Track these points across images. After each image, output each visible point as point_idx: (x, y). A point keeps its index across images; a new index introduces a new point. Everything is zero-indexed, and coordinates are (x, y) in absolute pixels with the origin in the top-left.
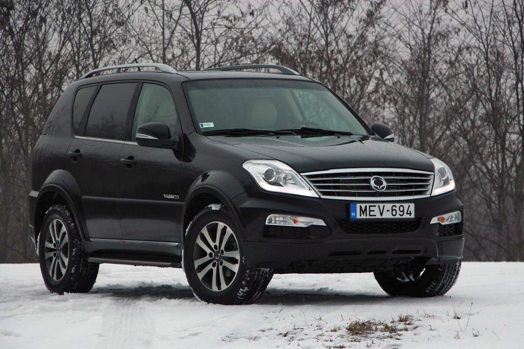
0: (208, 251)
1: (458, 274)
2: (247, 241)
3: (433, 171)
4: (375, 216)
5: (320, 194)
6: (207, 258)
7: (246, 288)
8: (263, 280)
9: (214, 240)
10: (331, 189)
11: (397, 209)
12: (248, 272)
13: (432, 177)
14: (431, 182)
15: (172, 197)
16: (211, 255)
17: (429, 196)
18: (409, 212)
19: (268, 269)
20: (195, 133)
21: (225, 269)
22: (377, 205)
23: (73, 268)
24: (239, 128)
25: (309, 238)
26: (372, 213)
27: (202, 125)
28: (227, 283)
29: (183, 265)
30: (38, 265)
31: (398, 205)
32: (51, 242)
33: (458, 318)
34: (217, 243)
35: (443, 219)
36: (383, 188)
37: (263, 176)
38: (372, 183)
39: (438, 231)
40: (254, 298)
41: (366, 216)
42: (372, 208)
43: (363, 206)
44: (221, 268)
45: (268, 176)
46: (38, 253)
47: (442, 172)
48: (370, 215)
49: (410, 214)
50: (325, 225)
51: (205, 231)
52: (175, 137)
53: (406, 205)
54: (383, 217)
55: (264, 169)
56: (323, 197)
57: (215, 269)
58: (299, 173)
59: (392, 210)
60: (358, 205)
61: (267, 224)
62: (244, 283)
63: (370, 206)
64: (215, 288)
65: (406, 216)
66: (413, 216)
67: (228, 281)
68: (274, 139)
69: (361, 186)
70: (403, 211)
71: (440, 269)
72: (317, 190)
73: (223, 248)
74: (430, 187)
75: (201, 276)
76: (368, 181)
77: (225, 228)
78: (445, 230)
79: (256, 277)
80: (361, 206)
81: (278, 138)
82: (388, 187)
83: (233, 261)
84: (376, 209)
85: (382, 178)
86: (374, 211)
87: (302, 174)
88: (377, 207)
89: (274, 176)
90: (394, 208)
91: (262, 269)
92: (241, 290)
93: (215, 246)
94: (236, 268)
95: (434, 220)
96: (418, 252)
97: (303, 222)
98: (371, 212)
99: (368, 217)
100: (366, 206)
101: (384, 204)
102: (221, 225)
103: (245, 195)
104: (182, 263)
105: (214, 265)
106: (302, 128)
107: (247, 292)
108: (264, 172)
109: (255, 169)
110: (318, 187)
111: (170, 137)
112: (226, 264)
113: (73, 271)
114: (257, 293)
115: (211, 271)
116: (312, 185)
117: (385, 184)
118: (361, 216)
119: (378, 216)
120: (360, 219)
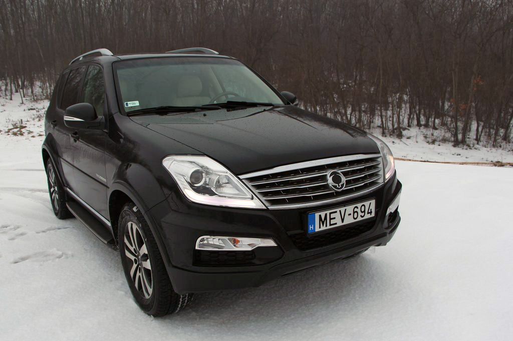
4: (336, 224)
5: (267, 204)
11: (359, 210)
13: (380, 160)
14: (381, 166)
17: (383, 184)
18: (370, 211)
22: (338, 210)
26: (333, 222)
27: (127, 104)
31: (359, 206)
36: (342, 185)
37: (188, 181)
39: (388, 221)
41: (326, 226)
42: (332, 216)
43: (323, 214)
45: (195, 179)
48: (330, 225)
49: (371, 213)
50: (276, 245)
53: (367, 204)
54: (345, 223)
55: (190, 170)
56: (271, 208)
58: (237, 174)
59: (354, 212)
60: (317, 215)
61: (197, 248)
63: (330, 213)
65: (367, 216)
66: (373, 214)
70: (364, 211)
72: (263, 199)
76: (324, 178)
80: (320, 216)
81: (205, 115)
82: (348, 182)
84: (337, 216)
85: (340, 173)
86: (334, 218)
87: (241, 177)
88: (338, 212)
89: (203, 178)
90: (356, 210)
95: (388, 211)
97: (246, 244)
98: (331, 221)
99: (329, 227)
100: (326, 214)
101: (345, 207)
106: (228, 102)
108: (189, 174)
109: (178, 168)
110: (265, 194)
111: (96, 117)
116: (256, 191)
117: (344, 179)
118: (320, 228)
119: (340, 224)
120: (318, 232)
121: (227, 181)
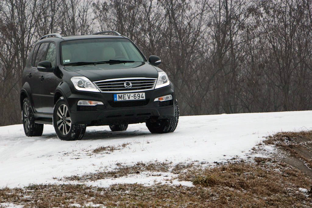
0: (61, 117)
1: (177, 122)
2: (71, 113)
3: (157, 78)
5: (101, 91)
6: (61, 121)
7: (74, 133)
8: (82, 129)
9: (63, 113)
10: (106, 88)
11: (137, 96)
12: (74, 126)
13: (156, 80)
14: (155, 83)
15: (52, 94)
16: (62, 119)
17: (153, 89)
19: (84, 125)
20: (60, 65)
21: (67, 125)
22: (127, 94)
23: (31, 126)
24: (80, 61)
25: (97, 110)
26: (124, 98)
27: (64, 61)
28: (68, 131)
29: (53, 124)
30: (23, 124)
31: (137, 94)
32: (25, 114)
33: (149, 143)
34: (64, 114)
35: (162, 99)
36: (130, 87)
37: (77, 84)
38: (125, 85)
39: (159, 104)
40: (80, 137)
42: (124, 96)
43: (120, 95)
44: (65, 124)
45: (79, 83)
46: (22, 119)
47: (163, 78)
48: (123, 99)
49: (143, 97)
50: (103, 104)
51: (59, 109)
52: (53, 67)
53: (141, 94)
54: (130, 99)
55: (78, 80)
56: (102, 92)
57: (63, 125)
58: (92, 82)
59: (134, 96)
60: (118, 95)
61: (78, 105)
62: (73, 131)
63: (123, 95)
64: (64, 134)
65: (141, 98)
66: (144, 98)
67: (68, 130)
68: (93, 66)
69: (120, 86)
70: (140, 96)
71: (168, 121)
73: (66, 116)
74: (154, 85)
75: (59, 128)
76: (123, 84)
77: (66, 107)
78: (163, 104)
79: (78, 128)
80: (119, 95)
81: (95, 65)
82: (133, 86)
83: (69, 121)
84: (126, 96)
85: (130, 82)
87: (93, 82)
89: (82, 83)
91: (81, 125)
92: (72, 134)
93: (63, 115)
94: (70, 125)
95: (156, 100)
96: (150, 114)
97: (94, 103)
99: (123, 100)
100: (121, 95)
101: (130, 94)
102: (65, 106)
103: (71, 92)
104: (53, 123)
105: (63, 124)
106: (110, 60)
107: (75, 135)
108: (78, 82)
109: (75, 81)
110: (100, 88)
111: (51, 67)
112: (67, 123)
113: (31, 127)
114: (80, 135)
115: (62, 126)
116: (97, 87)
117: (131, 85)
118: (119, 99)
119: (127, 99)
120: (118, 101)
121: (89, 84)
